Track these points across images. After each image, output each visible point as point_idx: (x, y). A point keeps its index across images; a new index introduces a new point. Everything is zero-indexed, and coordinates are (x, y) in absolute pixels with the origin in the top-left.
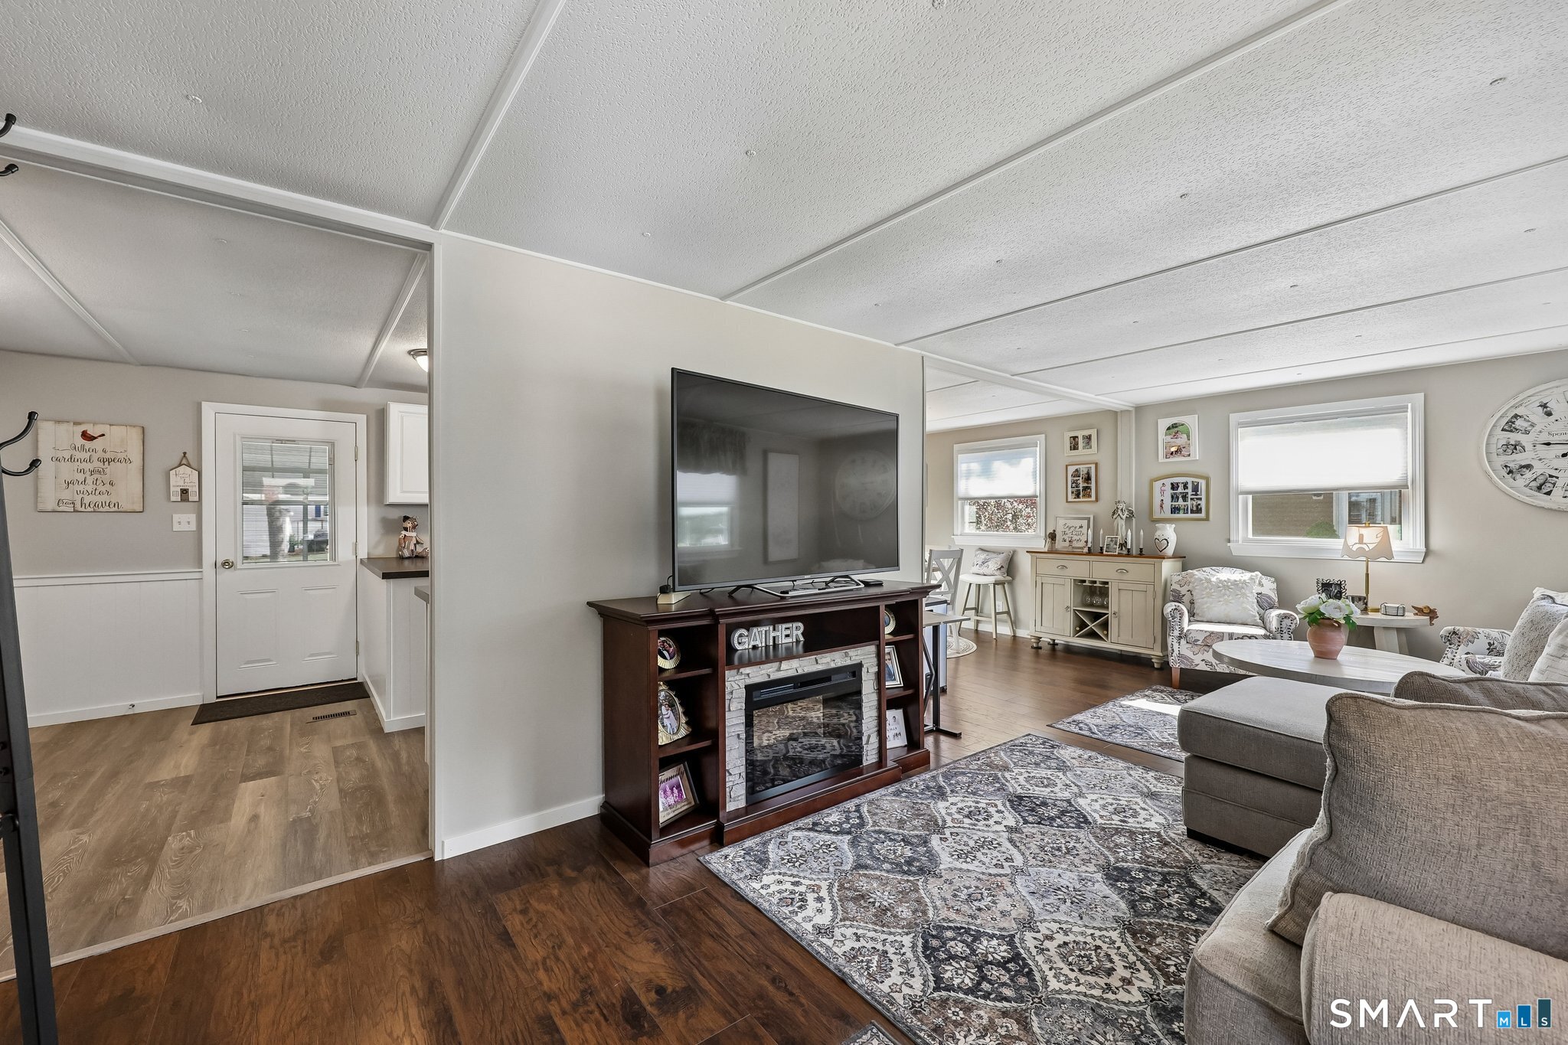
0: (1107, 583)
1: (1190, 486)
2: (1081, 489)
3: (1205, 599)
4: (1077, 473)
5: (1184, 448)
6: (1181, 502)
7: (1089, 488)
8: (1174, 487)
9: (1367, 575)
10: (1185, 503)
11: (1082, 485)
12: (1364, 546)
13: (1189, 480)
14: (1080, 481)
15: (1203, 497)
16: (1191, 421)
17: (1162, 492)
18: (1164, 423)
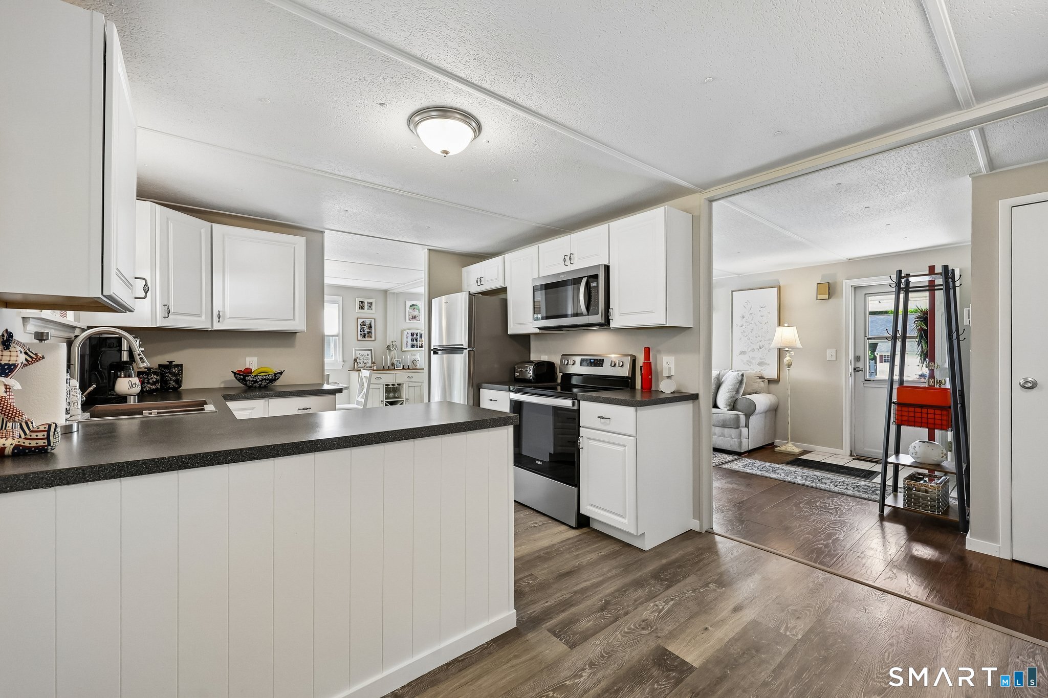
0: (400, 385)
1: (419, 334)
2: (366, 333)
4: (363, 324)
5: (417, 316)
6: (415, 342)
7: (371, 332)
8: (412, 335)
10: (417, 343)
11: (367, 330)
13: (419, 332)
14: (366, 328)
16: (419, 304)
17: (407, 337)
18: (409, 303)
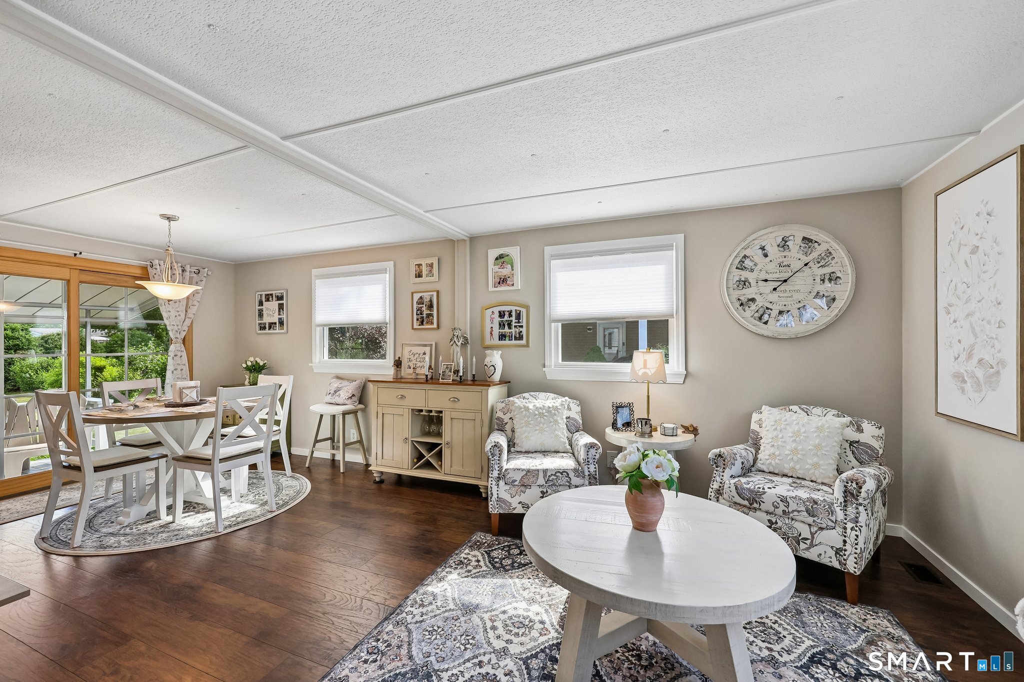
0: (441, 412)
1: (514, 314)
2: (425, 316)
3: (524, 429)
4: (421, 301)
5: (509, 277)
6: (507, 330)
7: (431, 315)
8: (502, 314)
9: (648, 397)
10: (510, 331)
11: (425, 312)
12: (647, 371)
13: (513, 308)
14: (424, 309)
15: (524, 324)
16: (514, 252)
17: (492, 320)
18: (493, 253)
